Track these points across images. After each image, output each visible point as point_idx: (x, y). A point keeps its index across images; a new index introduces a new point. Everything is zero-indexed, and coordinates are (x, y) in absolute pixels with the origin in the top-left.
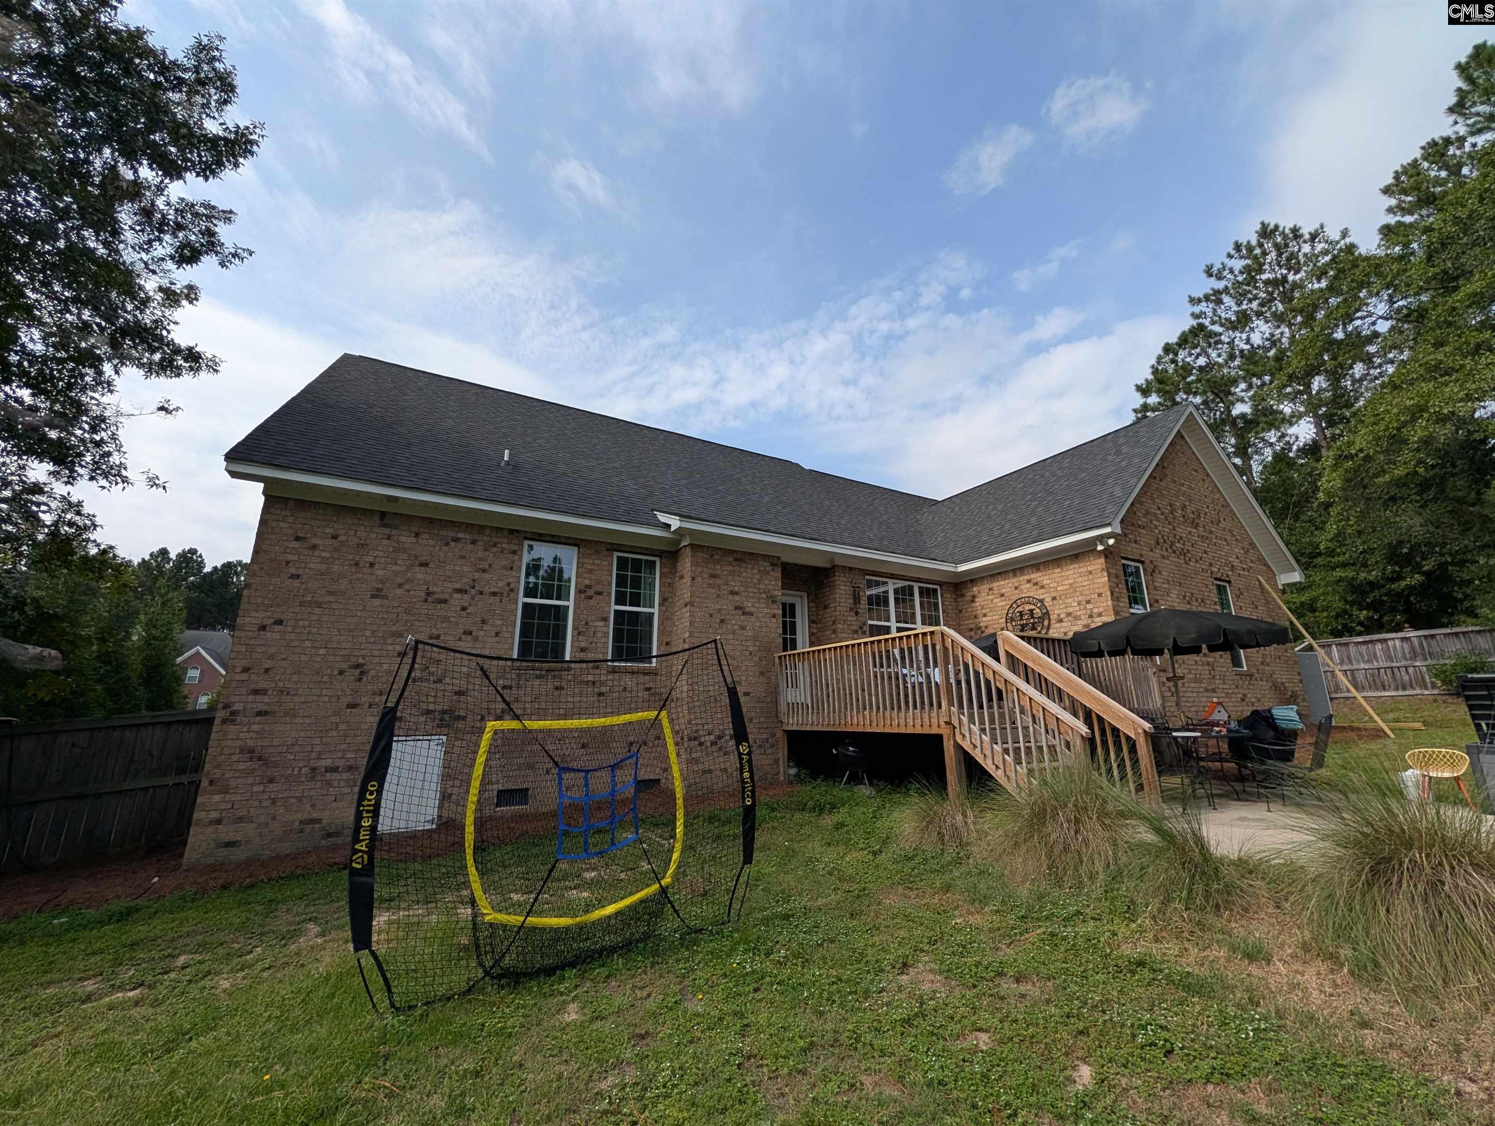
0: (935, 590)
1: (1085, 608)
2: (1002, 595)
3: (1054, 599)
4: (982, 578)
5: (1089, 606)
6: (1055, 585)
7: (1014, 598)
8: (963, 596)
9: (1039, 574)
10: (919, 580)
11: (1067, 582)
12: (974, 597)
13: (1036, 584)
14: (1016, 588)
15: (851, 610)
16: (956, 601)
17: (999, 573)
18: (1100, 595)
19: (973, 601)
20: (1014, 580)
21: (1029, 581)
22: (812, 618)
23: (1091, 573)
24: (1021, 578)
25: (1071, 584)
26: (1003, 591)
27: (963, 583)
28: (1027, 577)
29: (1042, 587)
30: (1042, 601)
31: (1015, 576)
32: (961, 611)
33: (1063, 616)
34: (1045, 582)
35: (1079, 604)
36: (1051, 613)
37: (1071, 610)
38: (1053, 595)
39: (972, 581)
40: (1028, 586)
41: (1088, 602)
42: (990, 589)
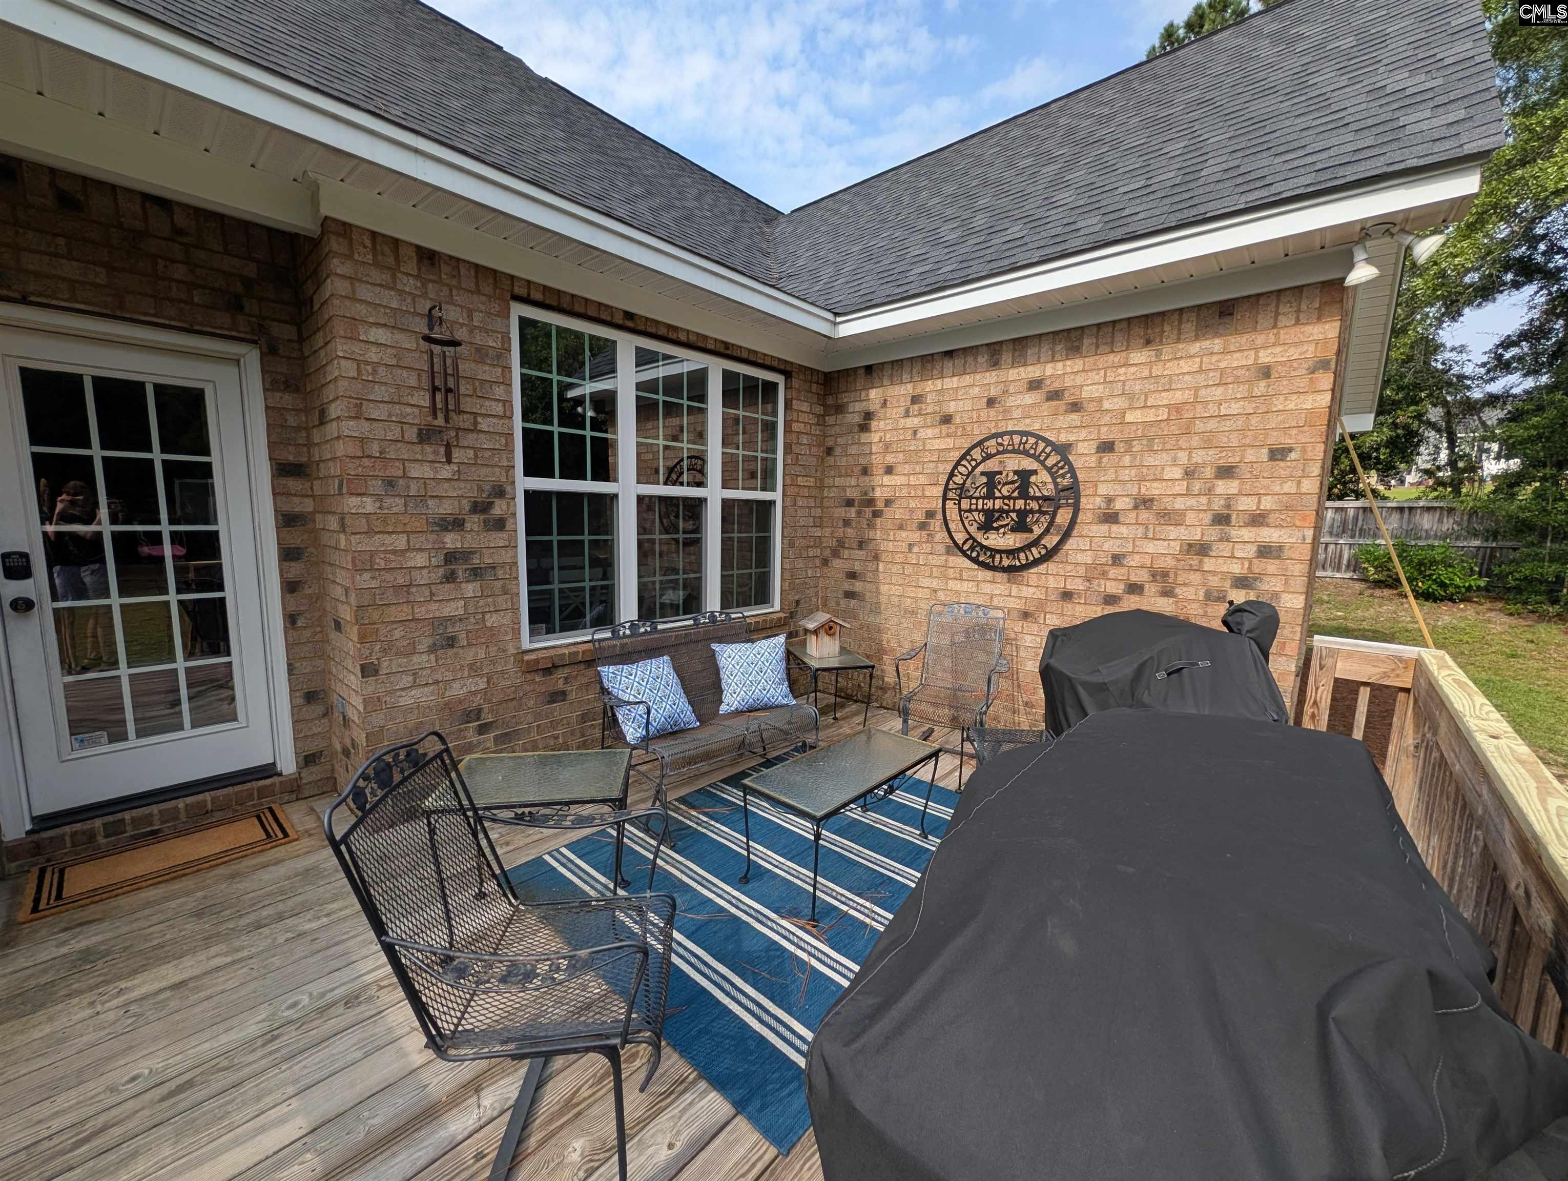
0: (770, 388)
1: (1209, 492)
2: (947, 420)
3: (1107, 447)
4: (898, 364)
5: (1224, 487)
6: (1120, 403)
7: (979, 433)
8: (840, 409)
9: (1076, 364)
10: (724, 351)
11: (1166, 398)
12: (868, 416)
13: (1055, 395)
14: (991, 402)
15: (425, 436)
16: (821, 420)
17: (949, 354)
18: (1278, 454)
19: (864, 428)
20: (991, 377)
21: (1034, 385)
22: (289, 456)
23: (1266, 372)
24: (1013, 374)
25: (1177, 409)
26: (952, 407)
27: (848, 374)
28: (1033, 372)
29: (1075, 407)
30: (1063, 450)
31: (995, 364)
32: (829, 451)
33: (1119, 504)
34: (1090, 392)
35: (1189, 474)
36: (1085, 490)
37: (1154, 489)
38: (1106, 434)
39: (869, 369)
40: (1030, 398)
41: (1226, 472)
42: (915, 400)
